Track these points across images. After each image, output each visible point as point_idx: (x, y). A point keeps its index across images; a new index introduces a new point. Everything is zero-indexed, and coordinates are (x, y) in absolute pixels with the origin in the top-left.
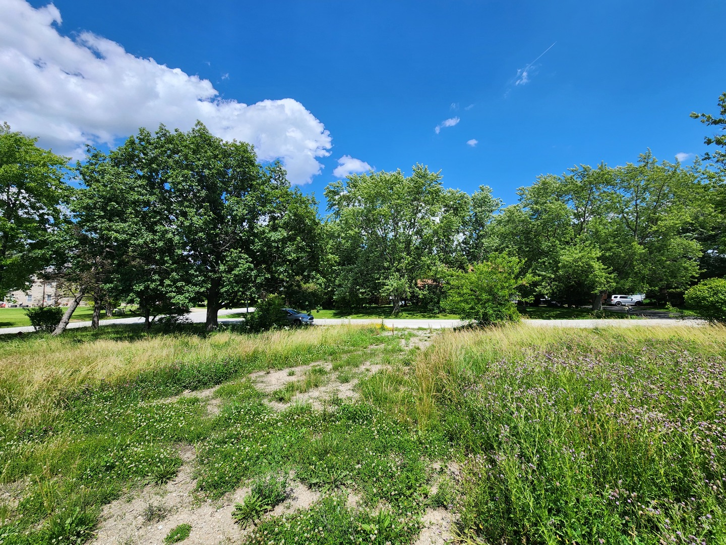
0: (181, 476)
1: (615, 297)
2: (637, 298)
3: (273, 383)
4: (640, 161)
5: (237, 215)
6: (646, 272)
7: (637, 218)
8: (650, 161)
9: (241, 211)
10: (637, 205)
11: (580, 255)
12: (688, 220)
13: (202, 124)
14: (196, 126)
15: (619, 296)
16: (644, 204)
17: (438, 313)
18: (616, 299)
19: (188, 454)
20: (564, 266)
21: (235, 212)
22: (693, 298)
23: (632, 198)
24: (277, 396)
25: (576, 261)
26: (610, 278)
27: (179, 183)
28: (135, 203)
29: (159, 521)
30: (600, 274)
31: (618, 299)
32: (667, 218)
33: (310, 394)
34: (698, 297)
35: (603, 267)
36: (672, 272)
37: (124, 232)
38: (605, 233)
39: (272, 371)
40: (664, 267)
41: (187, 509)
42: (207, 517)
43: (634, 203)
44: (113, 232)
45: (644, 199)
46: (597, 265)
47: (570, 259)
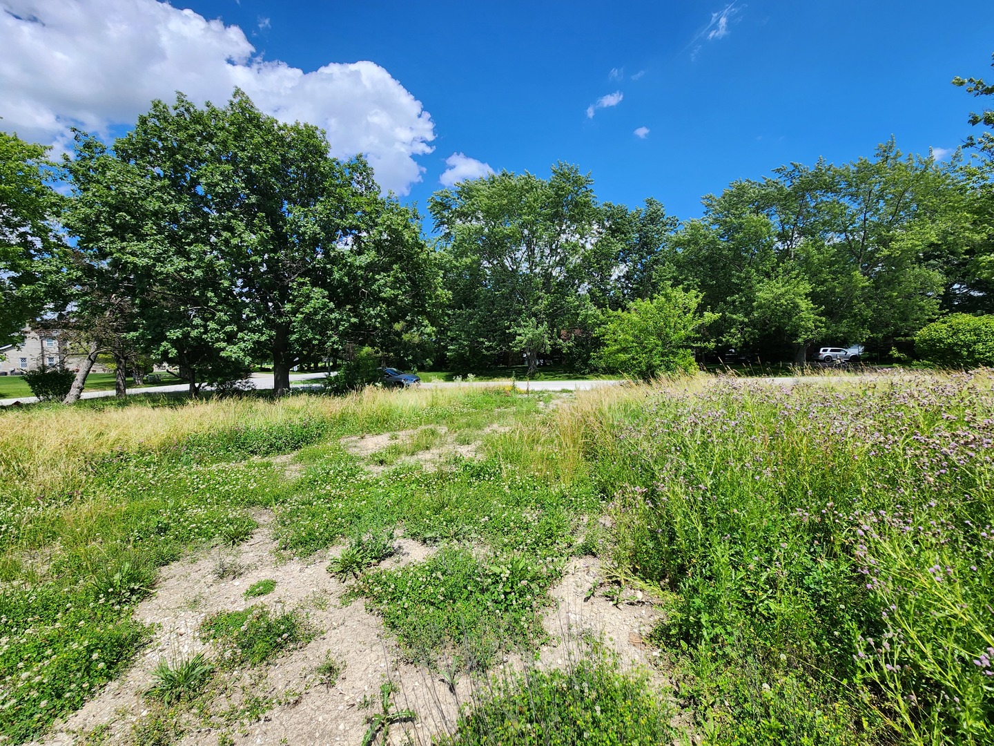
0: (257, 538)
1: (824, 351)
2: (853, 351)
3: (370, 447)
4: (877, 155)
5: (305, 233)
6: (869, 313)
7: (863, 240)
8: (892, 155)
9: (311, 227)
10: (866, 220)
11: (783, 290)
12: (933, 239)
13: (243, 94)
14: (235, 96)
15: (830, 349)
16: (875, 219)
17: (589, 373)
18: (825, 352)
19: (265, 518)
20: (760, 306)
21: (302, 229)
22: (925, 341)
23: (861, 211)
24: (376, 459)
25: (778, 298)
26: (821, 322)
27: (217, 184)
28: (156, 214)
29: (234, 578)
30: (808, 316)
31: (828, 353)
32: (905, 237)
33: (420, 457)
34: (932, 339)
35: (812, 305)
36: (902, 313)
37: (145, 255)
38: (819, 259)
39: (367, 436)
40: (893, 306)
41: (269, 567)
42: (296, 573)
43: (862, 217)
44: (128, 256)
45: (878, 210)
46: (804, 304)
47: (769, 296)
